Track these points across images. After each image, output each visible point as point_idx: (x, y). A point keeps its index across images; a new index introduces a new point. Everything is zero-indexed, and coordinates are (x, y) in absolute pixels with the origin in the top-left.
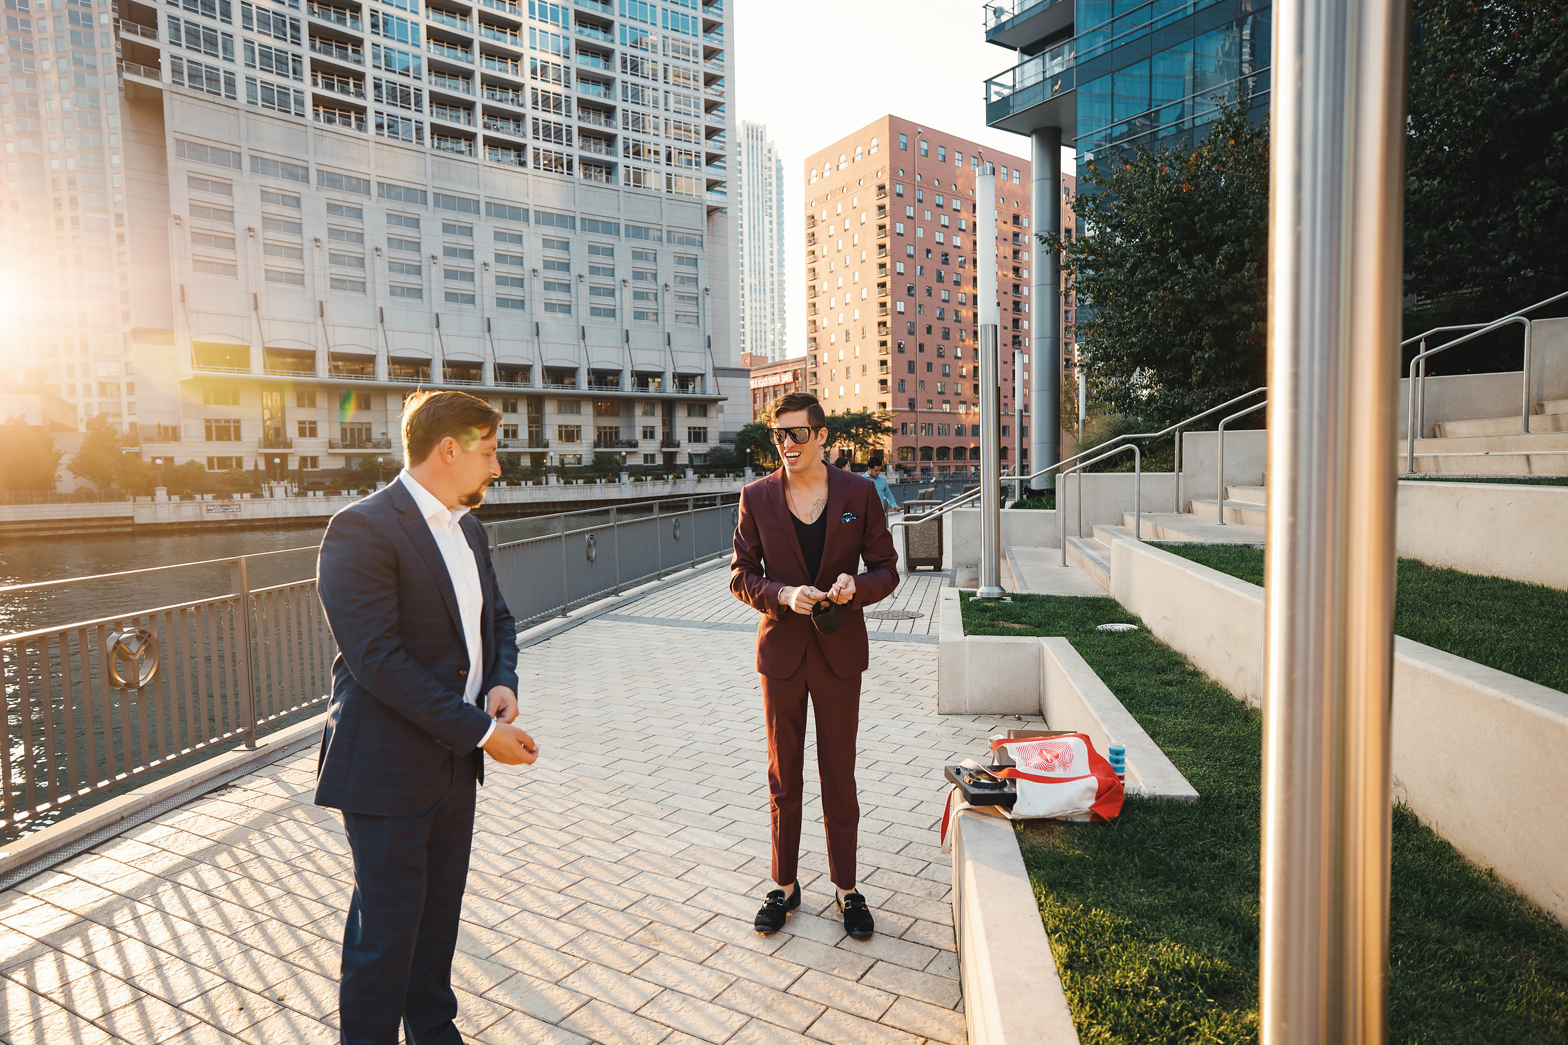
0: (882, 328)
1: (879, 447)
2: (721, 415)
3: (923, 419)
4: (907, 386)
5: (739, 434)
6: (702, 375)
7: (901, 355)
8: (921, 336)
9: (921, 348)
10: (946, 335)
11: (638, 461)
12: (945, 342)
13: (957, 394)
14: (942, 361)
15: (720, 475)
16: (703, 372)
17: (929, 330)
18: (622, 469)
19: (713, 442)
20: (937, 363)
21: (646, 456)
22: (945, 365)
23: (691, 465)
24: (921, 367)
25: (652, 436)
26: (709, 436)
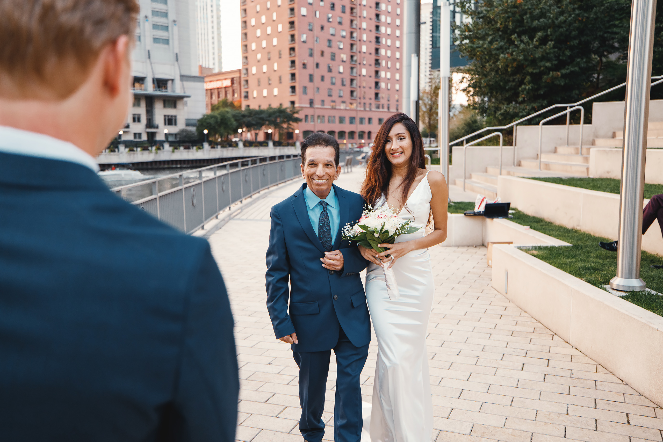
0: (292, 52)
1: (290, 130)
2: (186, 108)
3: (318, 113)
4: (309, 91)
5: (199, 121)
6: (173, 80)
7: (304, 71)
8: (317, 58)
9: (317, 65)
10: (333, 57)
11: (130, 137)
12: (333, 62)
13: (340, 97)
14: (330, 75)
15: (187, 148)
16: (172, 78)
17: (322, 54)
18: (119, 143)
19: (181, 126)
20: (328, 76)
21: (135, 134)
22: (332, 78)
23: (167, 141)
24: (317, 78)
25: (139, 120)
26: (178, 121)
